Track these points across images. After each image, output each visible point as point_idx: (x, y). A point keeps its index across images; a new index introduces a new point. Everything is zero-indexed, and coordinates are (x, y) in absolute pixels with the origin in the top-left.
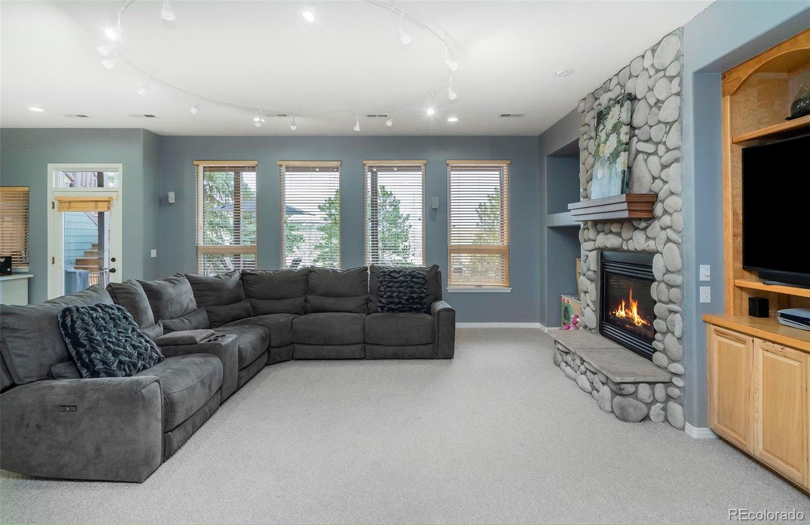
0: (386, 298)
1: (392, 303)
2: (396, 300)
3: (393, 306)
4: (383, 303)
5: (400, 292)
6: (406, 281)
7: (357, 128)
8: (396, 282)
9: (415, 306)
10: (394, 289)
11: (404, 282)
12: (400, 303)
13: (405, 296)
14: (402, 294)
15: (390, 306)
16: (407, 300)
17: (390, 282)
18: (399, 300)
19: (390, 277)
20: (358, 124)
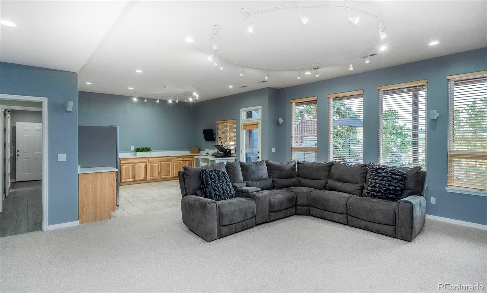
0: (371, 187)
1: (375, 191)
2: (377, 189)
3: (375, 194)
4: (368, 191)
5: (381, 184)
6: (387, 177)
7: (351, 69)
8: (380, 177)
9: (390, 196)
10: (377, 181)
11: (385, 177)
12: (380, 192)
13: (384, 187)
14: (382, 186)
15: (372, 193)
16: (385, 190)
17: (376, 176)
18: (379, 190)
19: (376, 172)
20: (351, 66)
